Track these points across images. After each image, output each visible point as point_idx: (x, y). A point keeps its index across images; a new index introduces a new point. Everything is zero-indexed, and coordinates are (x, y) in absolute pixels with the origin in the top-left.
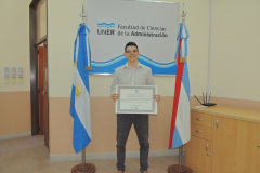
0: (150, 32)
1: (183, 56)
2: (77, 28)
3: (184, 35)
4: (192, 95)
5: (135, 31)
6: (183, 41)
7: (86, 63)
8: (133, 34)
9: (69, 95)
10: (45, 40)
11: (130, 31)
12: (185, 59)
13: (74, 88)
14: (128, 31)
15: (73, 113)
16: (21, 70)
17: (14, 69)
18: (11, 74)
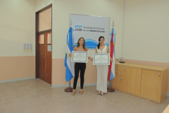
1: (114, 42)
2: (68, 29)
6: (114, 36)
7: (72, 44)
8: (90, 31)
13: (66, 55)
15: (66, 65)
16: (31, 45)
18: (26, 47)
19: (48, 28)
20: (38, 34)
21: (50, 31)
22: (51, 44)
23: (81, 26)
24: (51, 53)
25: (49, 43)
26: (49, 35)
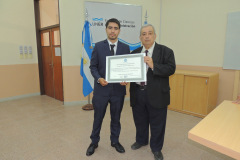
0: (125, 24)
7: (89, 45)
9: (79, 64)
13: (82, 60)
15: (82, 74)
16: (31, 48)
18: (24, 51)
19: (54, 23)
20: (39, 32)
21: (57, 27)
22: (60, 46)
23: (102, 19)
24: (60, 58)
25: (56, 44)
26: (56, 33)
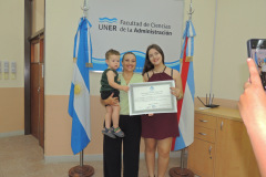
0: (154, 29)
1: (189, 55)
2: (78, 22)
3: (191, 34)
4: (196, 96)
5: (138, 28)
6: (189, 40)
7: (86, 60)
8: (136, 30)
10: (42, 34)
11: (133, 27)
12: (191, 58)
13: (73, 86)
14: (130, 27)
15: (72, 112)
16: (14, 65)
17: (7, 64)
18: (4, 69)
